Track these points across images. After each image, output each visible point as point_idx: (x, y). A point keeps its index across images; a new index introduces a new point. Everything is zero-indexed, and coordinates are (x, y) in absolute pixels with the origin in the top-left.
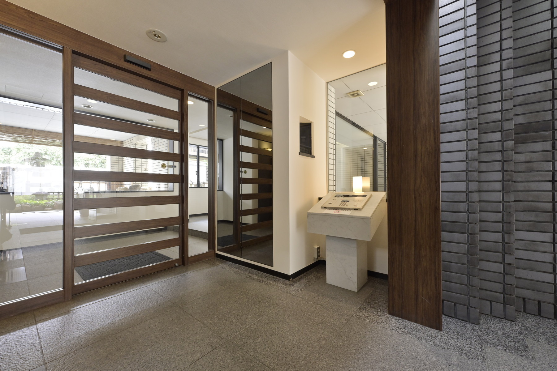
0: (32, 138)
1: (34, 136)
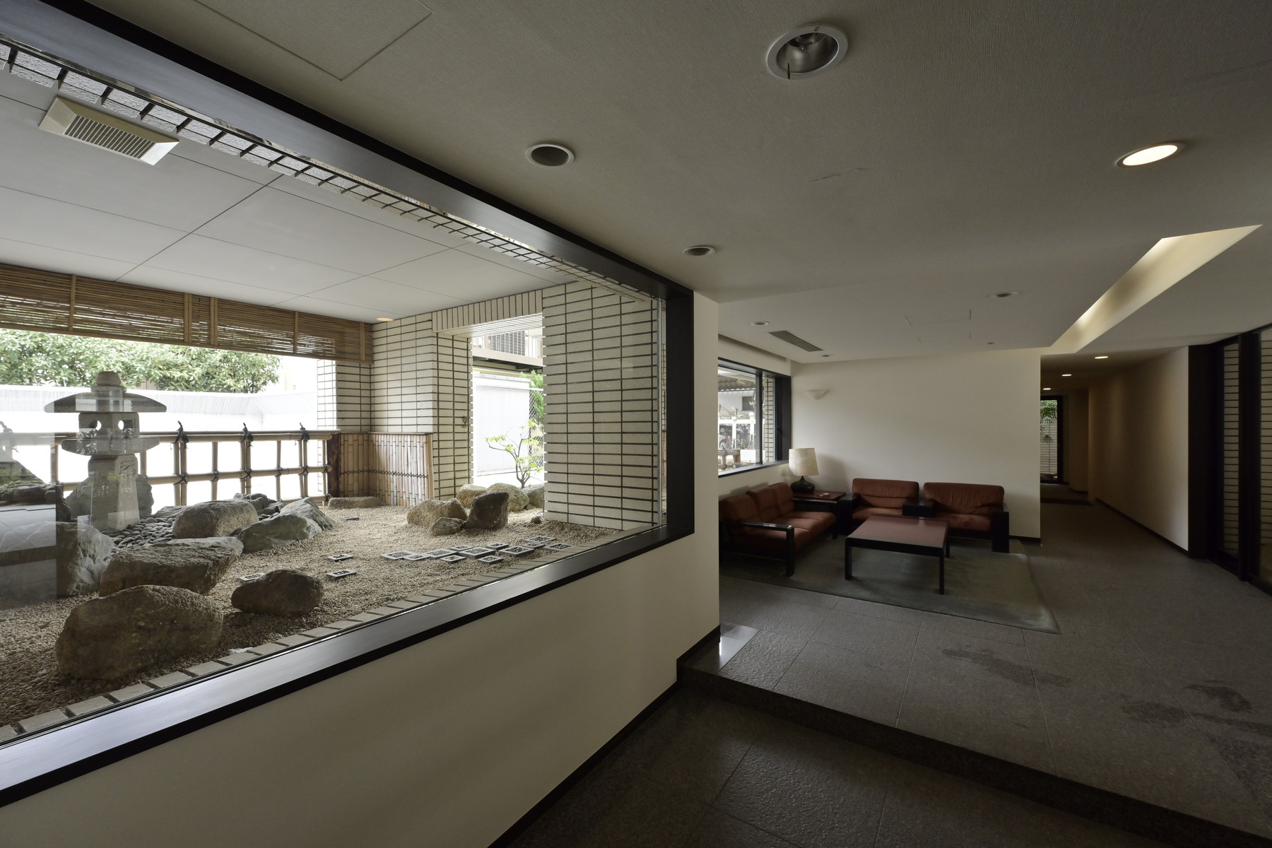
0: (68, 309)
1: (77, 303)
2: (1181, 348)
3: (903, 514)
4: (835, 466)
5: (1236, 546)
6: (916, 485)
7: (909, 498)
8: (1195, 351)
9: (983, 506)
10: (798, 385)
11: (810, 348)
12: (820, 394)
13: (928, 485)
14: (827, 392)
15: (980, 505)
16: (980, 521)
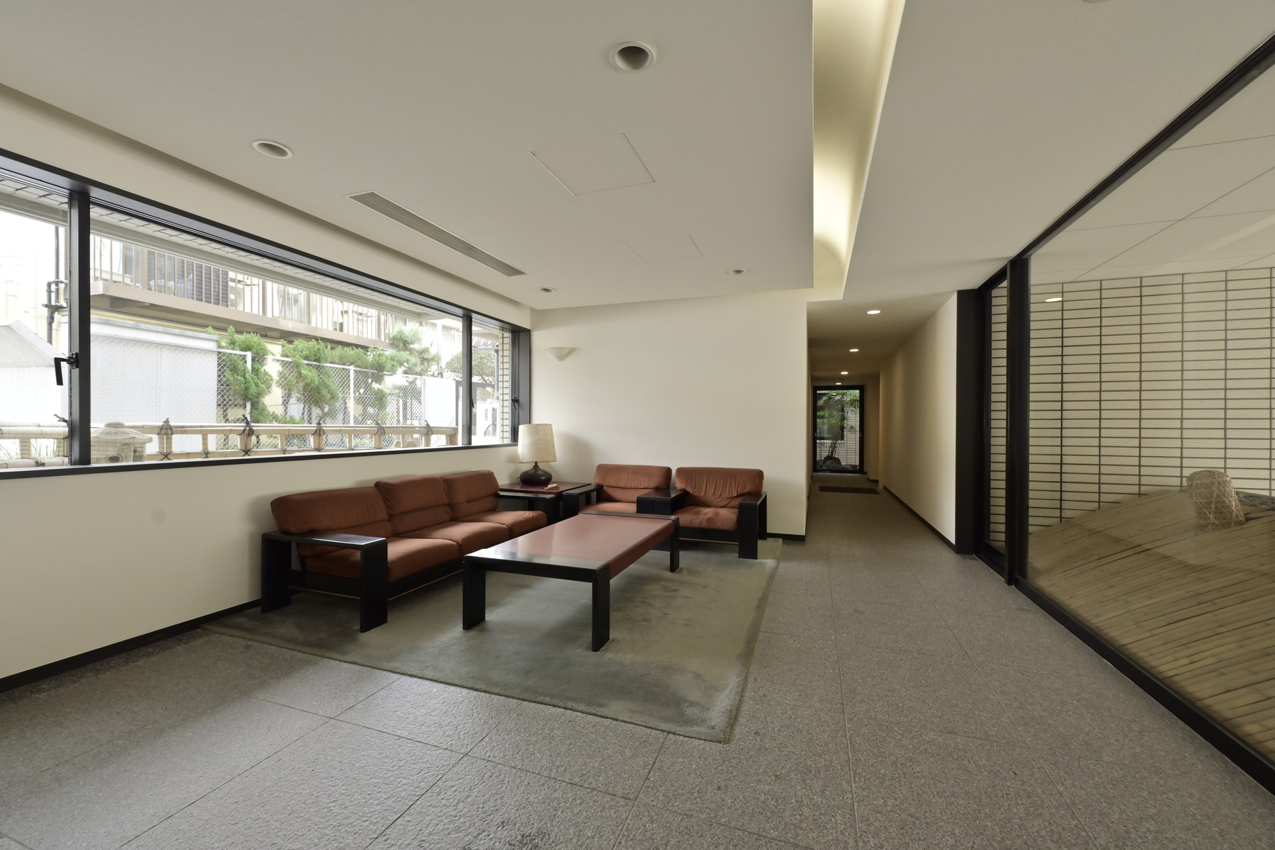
2: (949, 294)
3: (639, 511)
4: (579, 447)
5: (1002, 537)
6: (669, 470)
7: (657, 489)
8: (963, 296)
9: (738, 496)
10: (542, 341)
11: (512, 271)
12: (564, 354)
13: (680, 470)
14: (571, 351)
15: (735, 495)
16: (726, 516)
